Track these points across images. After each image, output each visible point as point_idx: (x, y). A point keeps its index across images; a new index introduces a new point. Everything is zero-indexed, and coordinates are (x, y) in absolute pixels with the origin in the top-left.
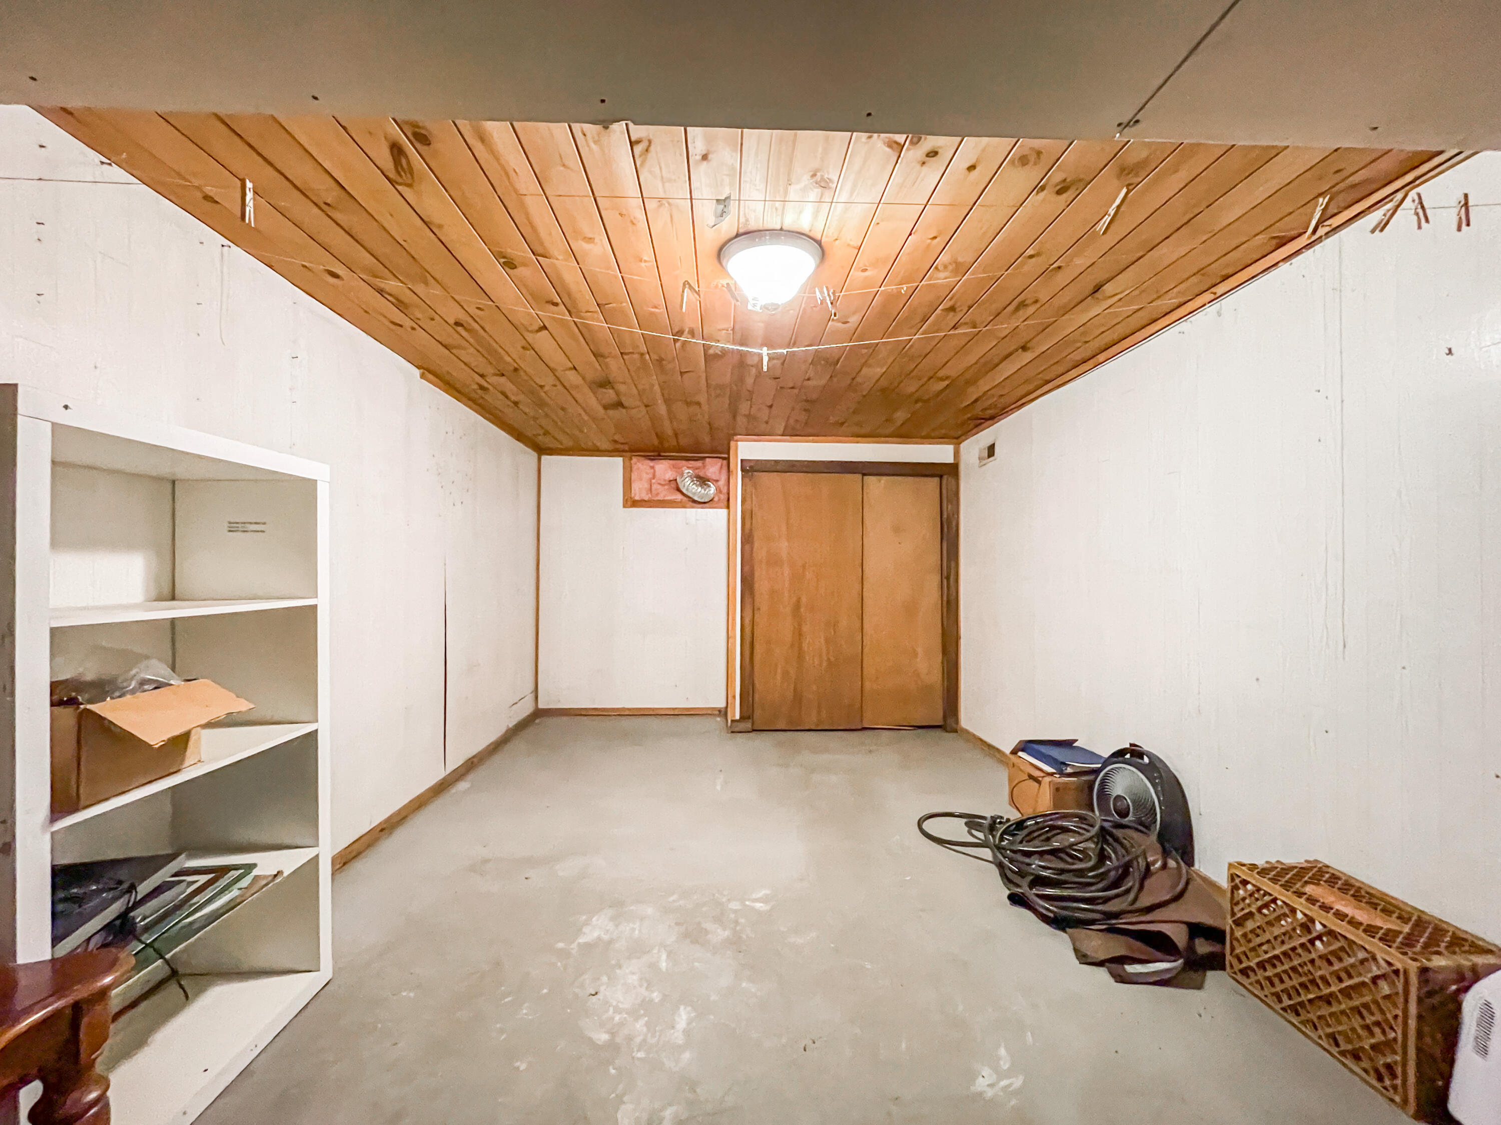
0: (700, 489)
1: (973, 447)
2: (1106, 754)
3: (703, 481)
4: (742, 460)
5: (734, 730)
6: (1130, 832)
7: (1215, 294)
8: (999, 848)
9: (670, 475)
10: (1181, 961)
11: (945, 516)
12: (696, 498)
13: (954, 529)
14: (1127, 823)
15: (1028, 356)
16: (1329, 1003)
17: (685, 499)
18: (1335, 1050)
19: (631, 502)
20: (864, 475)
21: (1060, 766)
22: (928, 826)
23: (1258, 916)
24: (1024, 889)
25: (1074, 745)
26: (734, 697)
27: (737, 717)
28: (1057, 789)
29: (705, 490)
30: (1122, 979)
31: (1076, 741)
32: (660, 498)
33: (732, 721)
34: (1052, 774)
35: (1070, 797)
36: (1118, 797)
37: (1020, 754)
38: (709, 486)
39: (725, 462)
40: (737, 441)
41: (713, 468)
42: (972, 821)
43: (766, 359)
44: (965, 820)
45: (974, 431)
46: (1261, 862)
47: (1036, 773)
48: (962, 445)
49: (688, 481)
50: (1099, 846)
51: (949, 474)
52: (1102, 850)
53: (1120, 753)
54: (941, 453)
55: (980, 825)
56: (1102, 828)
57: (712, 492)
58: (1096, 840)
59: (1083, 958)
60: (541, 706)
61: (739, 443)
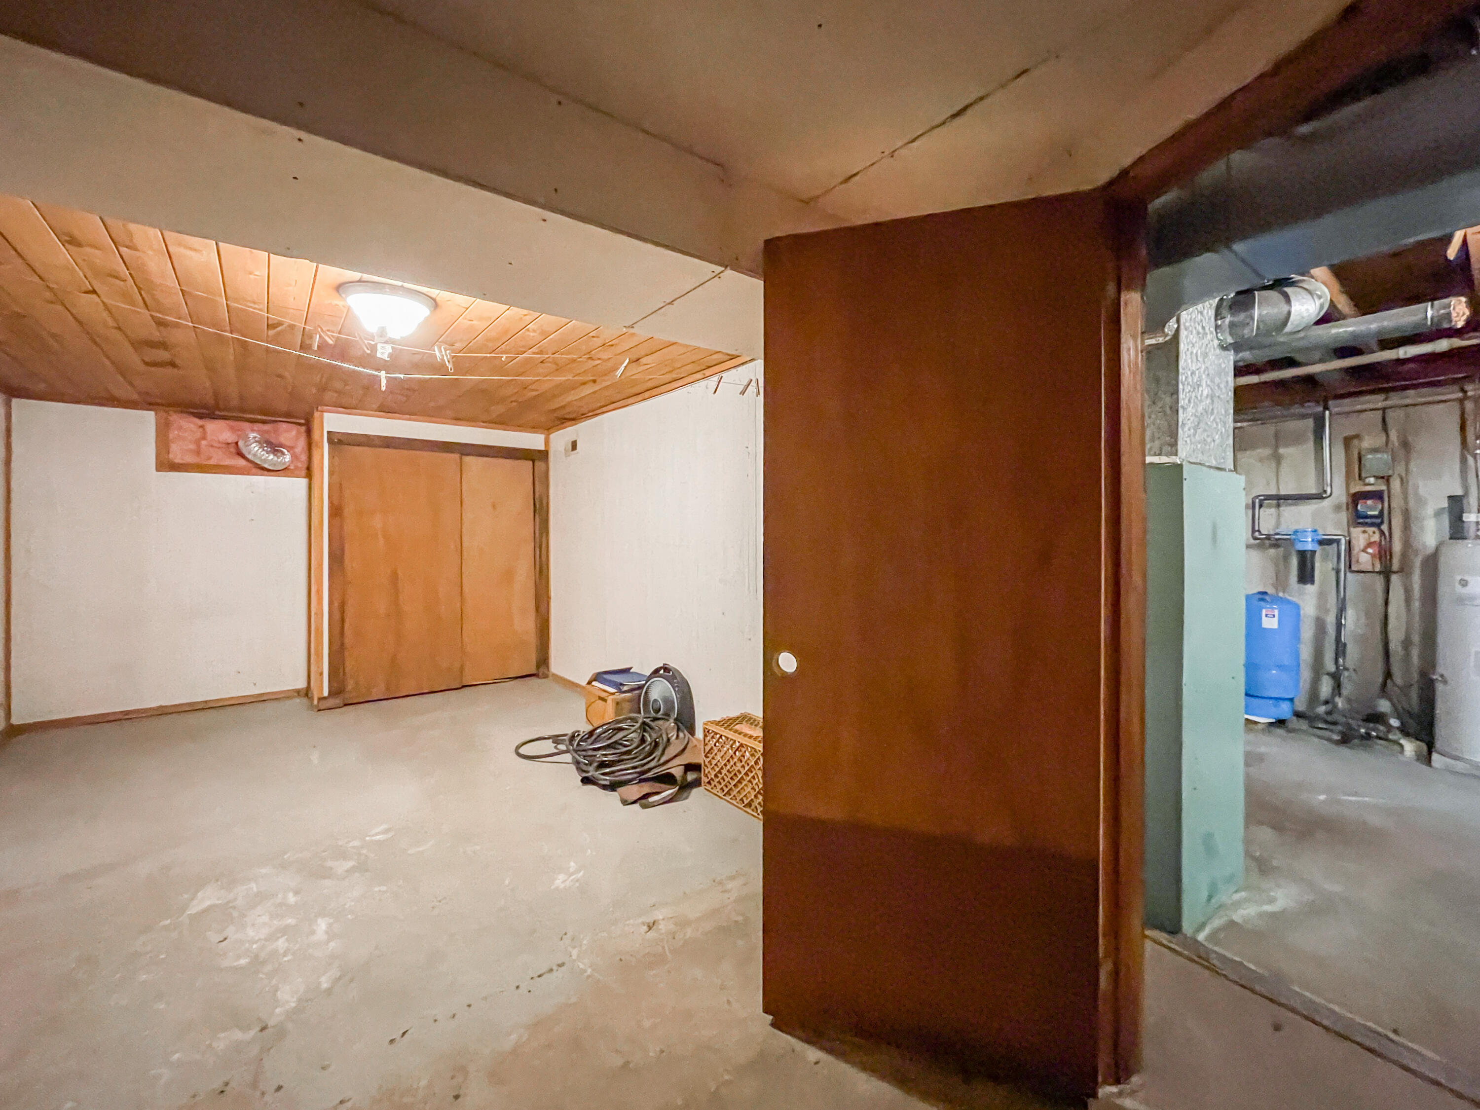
0: (271, 457)
1: (560, 439)
2: (648, 673)
3: (274, 448)
4: (329, 433)
5: (322, 707)
6: (661, 722)
7: (704, 374)
8: (576, 751)
9: (228, 436)
10: (678, 787)
11: (537, 496)
12: (266, 466)
13: (545, 508)
14: (660, 717)
15: (597, 387)
16: (741, 783)
17: (250, 465)
18: (741, 806)
19: (165, 464)
20: (462, 454)
21: (619, 686)
22: (522, 751)
23: (715, 748)
24: (592, 772)
25: (631, 671)
26: (321, 674)
27: (326, 694)
28: (617, 703)
29: (278, 458)
30: (644, 807)
31: (631, 668)
32: (212, 462)
33: (320, 699)
34: (613, 694)
35: (627, 706)
36: (655, 701)
37: (594, 683)
38: (283, 453)
39: (303, 429)
40: (322, 412)
41: (289, 434)
42: (556, 739)
43: (384, 382)
44: (551, 740)
45: (560, 427)
46: (718, 719)
47: (603, 695)
48: (552, 436)
49: (255, 448)
50: (641, 734)
51: (540, 459)
52: (643, 736)
53: (656, 671)
54: (533, 441)
55: (564, 740)
56: (644, 723)
57: (287, 460)
58: (639, 731)
59: (625, 802)
60: (15, 721)
61: (325, 414)
